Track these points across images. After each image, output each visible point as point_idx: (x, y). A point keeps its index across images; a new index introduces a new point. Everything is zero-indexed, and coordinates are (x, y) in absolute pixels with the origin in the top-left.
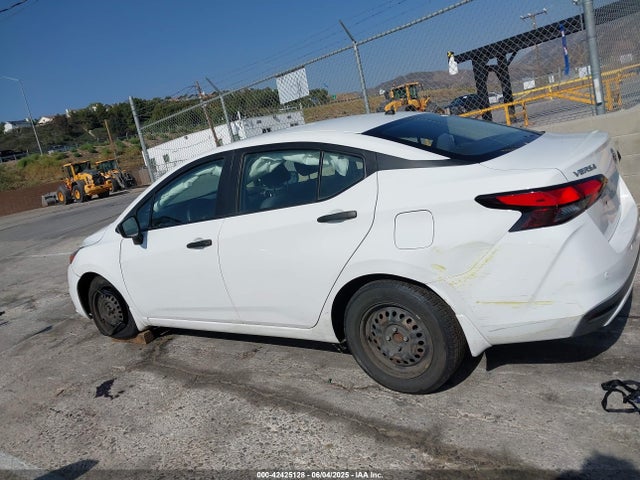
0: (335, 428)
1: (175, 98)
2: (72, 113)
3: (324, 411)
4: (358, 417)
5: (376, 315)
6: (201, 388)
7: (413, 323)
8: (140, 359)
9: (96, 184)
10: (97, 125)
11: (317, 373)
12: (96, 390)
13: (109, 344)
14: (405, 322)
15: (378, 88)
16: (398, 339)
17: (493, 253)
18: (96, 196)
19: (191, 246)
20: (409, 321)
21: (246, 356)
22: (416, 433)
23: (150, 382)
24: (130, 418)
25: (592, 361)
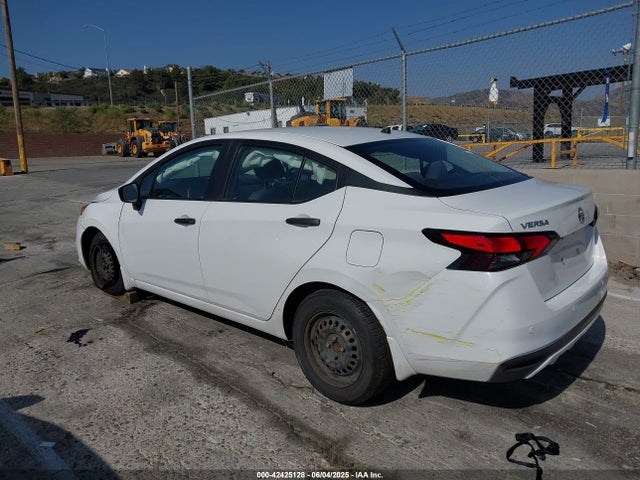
0: (256, 419)
1: (248, 73)
2: (149, 70)
3: (255, 400)
4: (282, 413)
5: (321, 322)
6: (159, 354)
7: (351, 336)
8: (119, 316)
9: (154, 143)
10: (169, 86)
11: (266, 364)
12: (69, 335)
13: (99, 297)
14: (343, 334)
15: (450, 98)
16: (336, 348)
17: (430, 285)
18: (152, 154)
19: (178, 221)
20: (347, 334)
21: (211, 334)
22: (325, 439)
23: (119, 338)
24: (87, 368)
25: (520, 410)
